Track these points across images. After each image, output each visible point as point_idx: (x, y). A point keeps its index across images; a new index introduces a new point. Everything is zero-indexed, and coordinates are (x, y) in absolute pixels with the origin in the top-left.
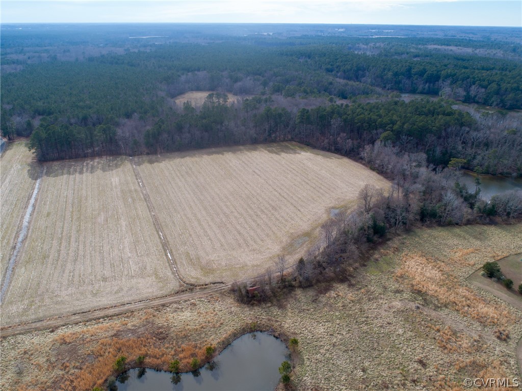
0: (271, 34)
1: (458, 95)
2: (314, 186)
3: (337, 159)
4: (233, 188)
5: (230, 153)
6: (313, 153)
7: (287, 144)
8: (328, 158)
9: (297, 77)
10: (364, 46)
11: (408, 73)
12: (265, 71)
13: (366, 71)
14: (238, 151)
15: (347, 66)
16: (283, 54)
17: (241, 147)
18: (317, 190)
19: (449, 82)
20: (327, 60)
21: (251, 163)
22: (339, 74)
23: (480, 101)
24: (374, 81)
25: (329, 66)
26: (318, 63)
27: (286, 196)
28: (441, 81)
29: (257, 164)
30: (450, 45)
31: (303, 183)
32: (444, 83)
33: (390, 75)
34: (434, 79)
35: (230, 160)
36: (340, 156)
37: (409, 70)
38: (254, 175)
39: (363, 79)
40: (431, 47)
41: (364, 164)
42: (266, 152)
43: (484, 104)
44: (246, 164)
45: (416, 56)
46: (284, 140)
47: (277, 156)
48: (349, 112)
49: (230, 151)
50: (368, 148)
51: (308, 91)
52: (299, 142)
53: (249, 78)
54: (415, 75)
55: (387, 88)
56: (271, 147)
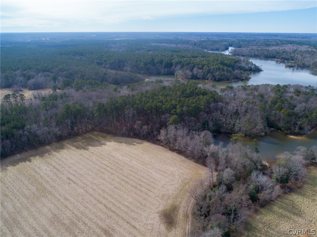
0: (48, 39)
1: (187, 74)
2: (135, 184)
3: (139, 145)
4: (52, 212)
5: (37, 157)
6: (116, 142)
7: (90, 135)
8: (131, 144)
9: (79, 71)
10: (114, 45)
11: (153, 62)
12: (52, 68)
13: (125, 63)
14: (45, 153)
15: (111, 60)
16: (62, 54)
17: (48, 147)
18: (139, 190)
19: (179, 66)
20: (96, 56)
21: (62, 167)
22: (107, 66)
23: (200, 77)
24: (132, 69)
25: (99, 61)
26: (90, 59)
27: (113, 209)
28: (174, 66)
29: (69, 167)
30: (162, 43)
31: (123, 183)
32: (177, 67)
33: (142, 64)
34: (169, 65)
35: (39, 168)
36: (140, 141)
37: (153, 60)
38: (69, 183)
39: (124, 69)
40: (153, 44)
41: (162, 146)
42: (74, 148)
43: (203, 79)
44: (57, 169)
45: (149, 51)
46: (87, 132)
47: (85, 151)
48: (138, 102)
49: (37, 155)
50: (163, 132)
51: (93, 83)
52: (100, 131)
53: (39, 75)
54: (157, 63)
55: (142, 73)
56: (77, 141)
